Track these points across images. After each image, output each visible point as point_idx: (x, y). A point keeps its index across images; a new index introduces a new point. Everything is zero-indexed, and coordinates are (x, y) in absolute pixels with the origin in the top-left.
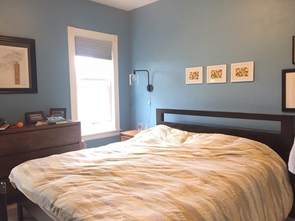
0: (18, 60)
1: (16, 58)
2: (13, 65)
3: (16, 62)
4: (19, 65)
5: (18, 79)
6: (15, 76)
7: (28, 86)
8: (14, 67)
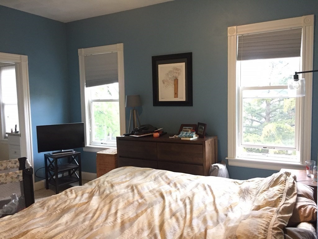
0: (177, 75)
1: (176, 74)
2: (174, 80)
3: (176, 77)
4: (178, 79)
5: (177, 93)
6: (175, 91)
7: (184, 100)
8: (173, 82)
